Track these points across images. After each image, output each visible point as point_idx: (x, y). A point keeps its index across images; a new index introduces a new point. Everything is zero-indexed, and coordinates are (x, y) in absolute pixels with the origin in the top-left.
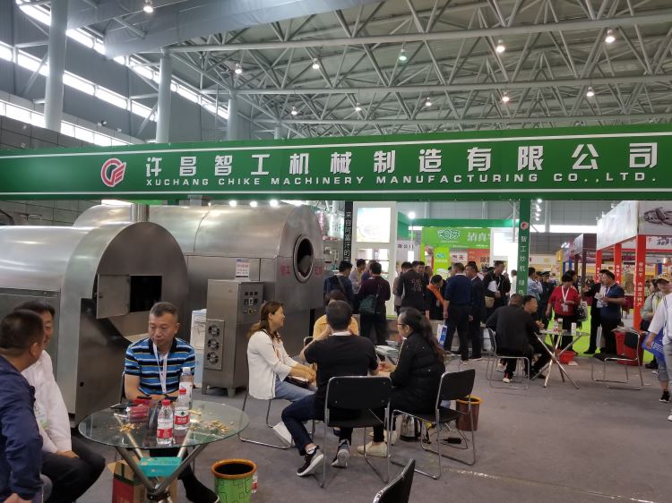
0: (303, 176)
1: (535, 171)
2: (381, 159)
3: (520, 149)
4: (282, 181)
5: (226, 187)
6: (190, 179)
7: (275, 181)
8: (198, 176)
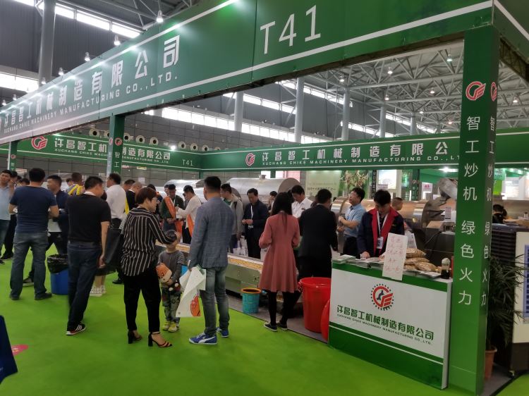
0: (323, 160)
1: (419, 155)
2: (354, 151)
3: (413, 145)
4: (314, 162)
5: (293, 165)
6: (279, 162)
7: (312, 162)
8: (282, 160)
